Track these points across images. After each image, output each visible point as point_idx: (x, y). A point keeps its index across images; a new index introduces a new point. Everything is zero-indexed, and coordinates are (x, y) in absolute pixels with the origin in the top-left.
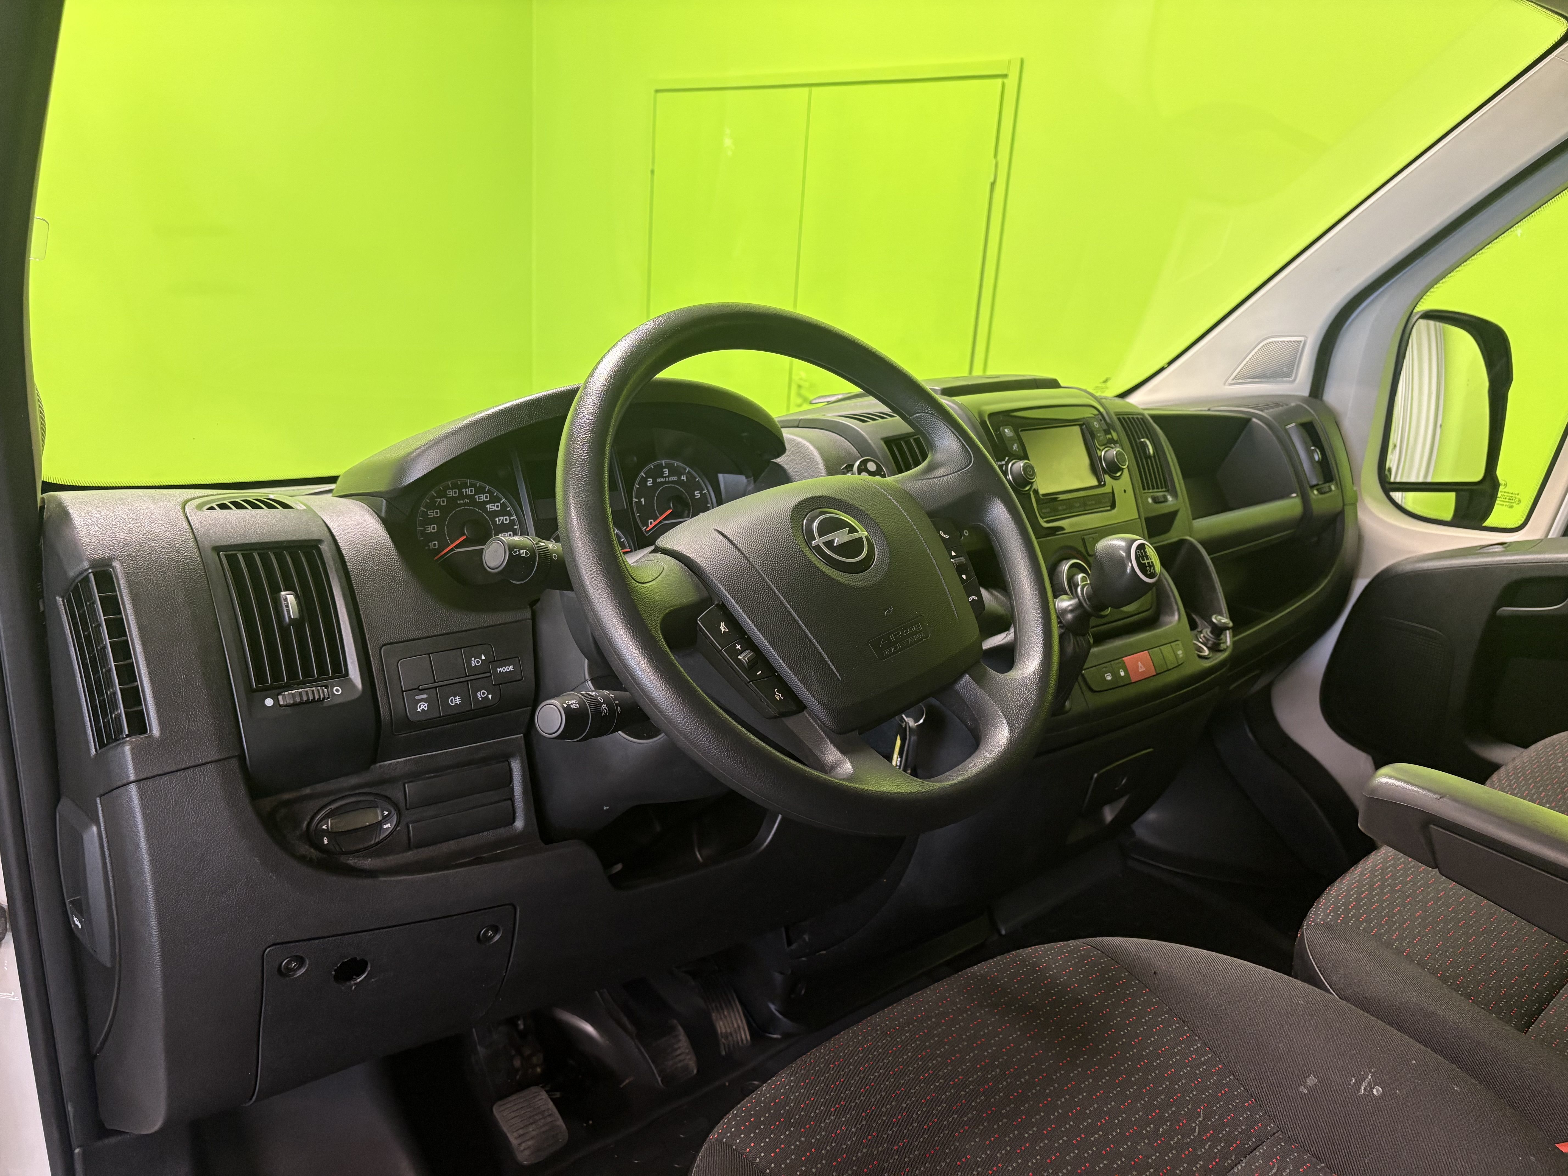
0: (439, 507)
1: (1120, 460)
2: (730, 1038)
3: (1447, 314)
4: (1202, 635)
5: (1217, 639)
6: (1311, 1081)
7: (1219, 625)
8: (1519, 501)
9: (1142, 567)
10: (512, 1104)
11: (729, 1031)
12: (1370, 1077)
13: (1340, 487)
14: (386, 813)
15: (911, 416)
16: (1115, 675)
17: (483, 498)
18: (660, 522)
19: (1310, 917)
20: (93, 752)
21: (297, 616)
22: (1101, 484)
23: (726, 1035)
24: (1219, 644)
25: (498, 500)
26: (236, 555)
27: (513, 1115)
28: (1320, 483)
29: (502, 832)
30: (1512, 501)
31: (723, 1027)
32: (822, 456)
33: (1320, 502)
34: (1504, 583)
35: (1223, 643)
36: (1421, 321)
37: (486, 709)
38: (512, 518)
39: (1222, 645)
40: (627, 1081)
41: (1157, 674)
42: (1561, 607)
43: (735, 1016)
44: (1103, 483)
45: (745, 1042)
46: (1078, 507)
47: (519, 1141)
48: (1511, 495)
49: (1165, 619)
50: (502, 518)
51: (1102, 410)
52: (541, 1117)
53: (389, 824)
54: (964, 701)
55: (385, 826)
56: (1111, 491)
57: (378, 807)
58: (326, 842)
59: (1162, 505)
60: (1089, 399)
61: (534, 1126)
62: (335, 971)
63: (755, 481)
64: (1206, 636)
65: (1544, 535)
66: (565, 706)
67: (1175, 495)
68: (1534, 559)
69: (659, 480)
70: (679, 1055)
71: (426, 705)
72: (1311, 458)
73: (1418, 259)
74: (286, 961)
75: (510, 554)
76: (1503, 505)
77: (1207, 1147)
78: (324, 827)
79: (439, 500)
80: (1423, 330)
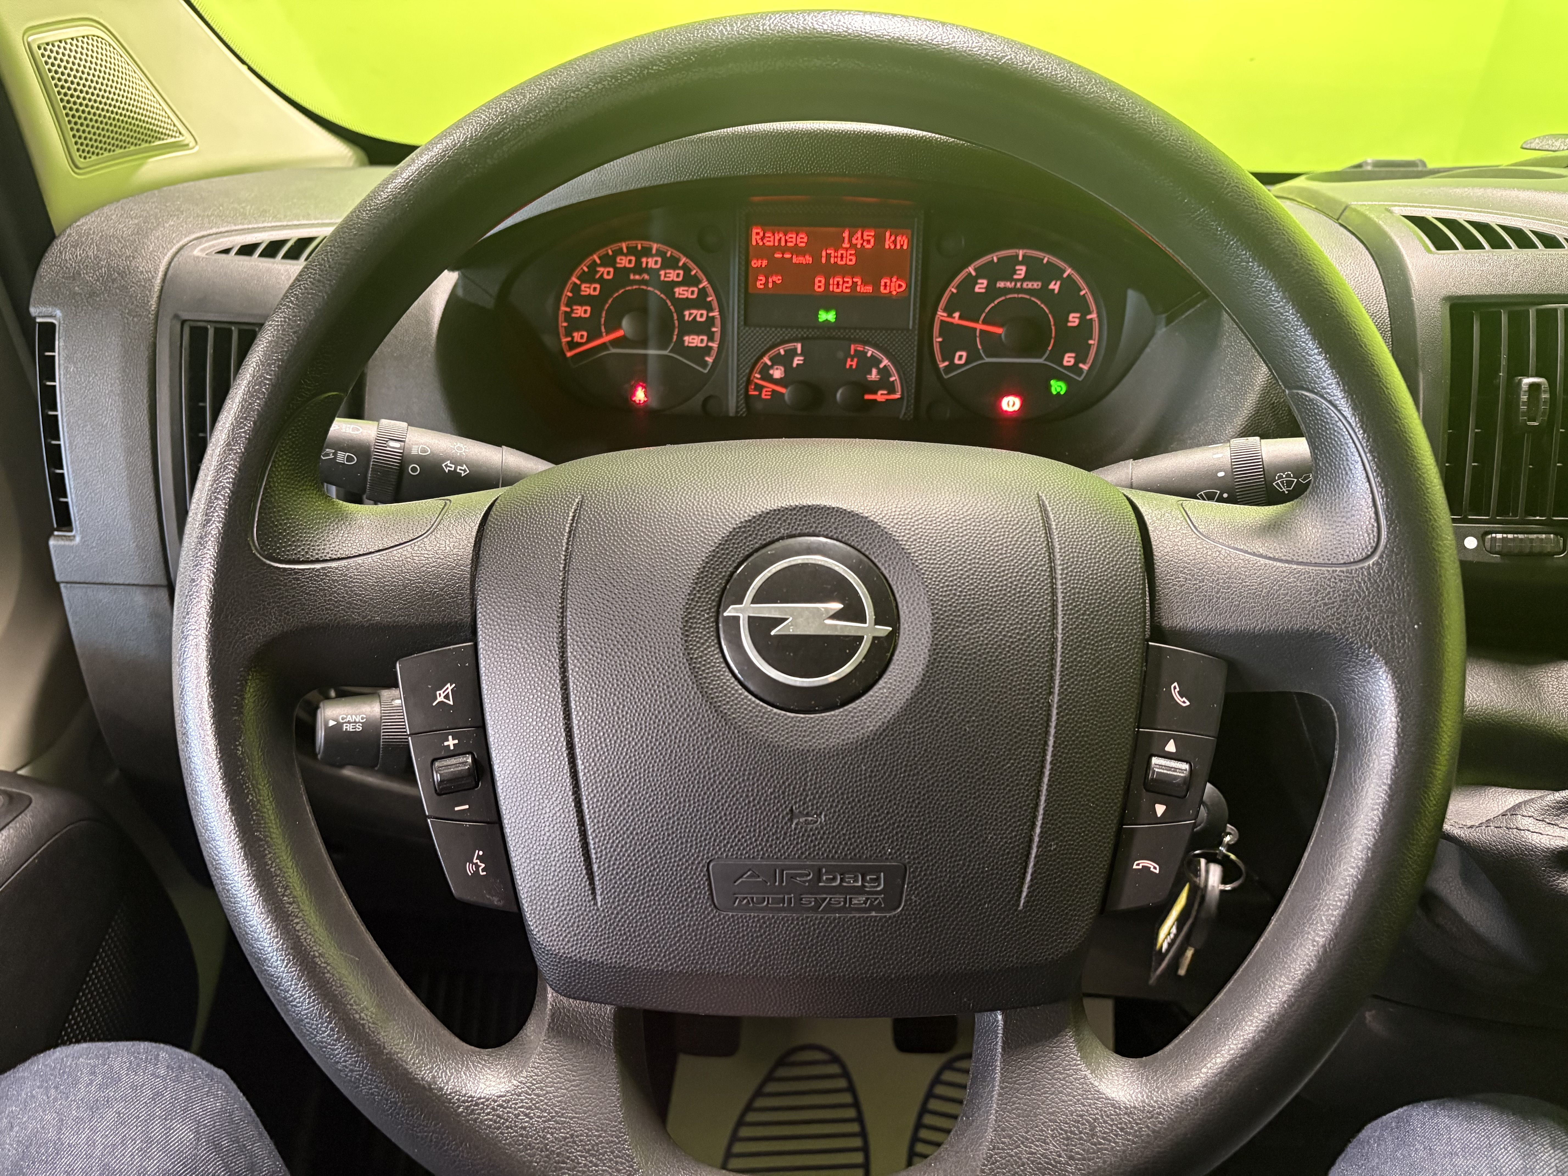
0: (601, 280)
17: (673, 275)
25: (695, 281)
38: (711, 314)
50: (695, 312)
69: (1001, 284)
79: (602, 269)
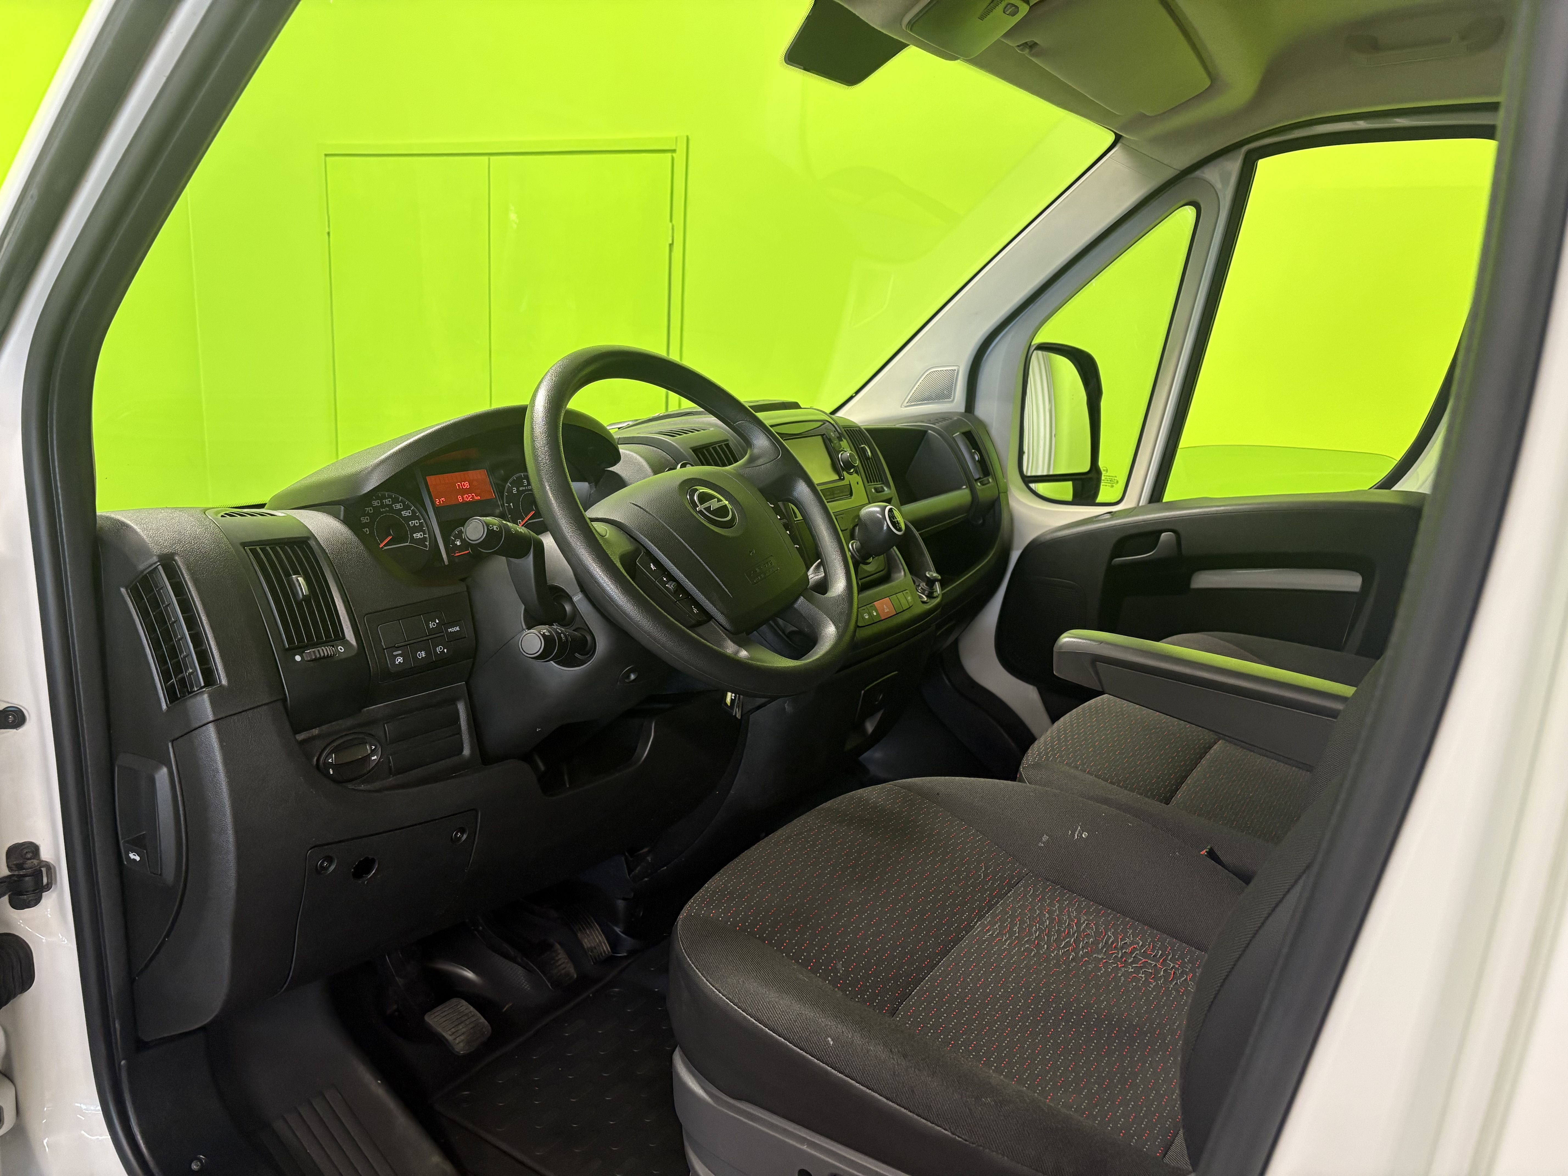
1: (853, 460)
2: (594, 951)
3: (1054, 346)
4: (920, 588)
5: (931, 590)
6: (1045, 838)
7: (932, 578)
8: (1117, 482)
9: (894, 524)
10: (440, 1012)
11: (593, 945)
12: (1079, 828)
13: (995, 479)
14: (374, 747)
15: (735, 423)
16: (870, 614)
17: (398, 506)
18: (527, 521)
19: (1023, 763)
20: (164, 707)
21: (308, 593)
22: (841, 478)
23: (592, 949)
24: (932, 593)
25: (409, 507)
26: (255, 548)
27: (444, 1019)
28: (981, 477)
29: (455, 760)
30: (1113, 482)
31: (588, 944)
32: (648, 463)
33: (984, 491)
34: (1114, 540)
35: (935, 592)
36: (1035, 352)
37: (443, 661)
38: (420, 521)
39: (934, 593)
40: (507, 1007)
41: (897, 614)
42: (1154, 553)
43: (596, 934)
44: (842, 478)
45: (607, 953)
46: (829, 495)
47: (453, 1037)
48: (1111, 478)
49: (895, 576)
50: (414, 522)
51: (833, 422)
52: (466, 1018)
53: (376, 757)
54: (801, 615)
55: (373, 758)
56: (849, 483)
57: (366, 743)
58: (331, 773)
59: (883, 493)
60: (822, 415)
61: (463, 1024)
62: (354, 868)
63: (596, 485)
64: (923, 588)
65: (1137, 504)
66: (542, 633)
67: (889, 487)
68: (1132, 521)
69: (521, 489)
70: (560, 965)
71: (402, 658)
72: (973, 458)
73: (1031, 304)
74: (320, 862)
75: (488, 529)
76: (1106, 486)
77: (990, 884)
78: (330, 761)
79: (367, 509)
80: (1037, 358)
